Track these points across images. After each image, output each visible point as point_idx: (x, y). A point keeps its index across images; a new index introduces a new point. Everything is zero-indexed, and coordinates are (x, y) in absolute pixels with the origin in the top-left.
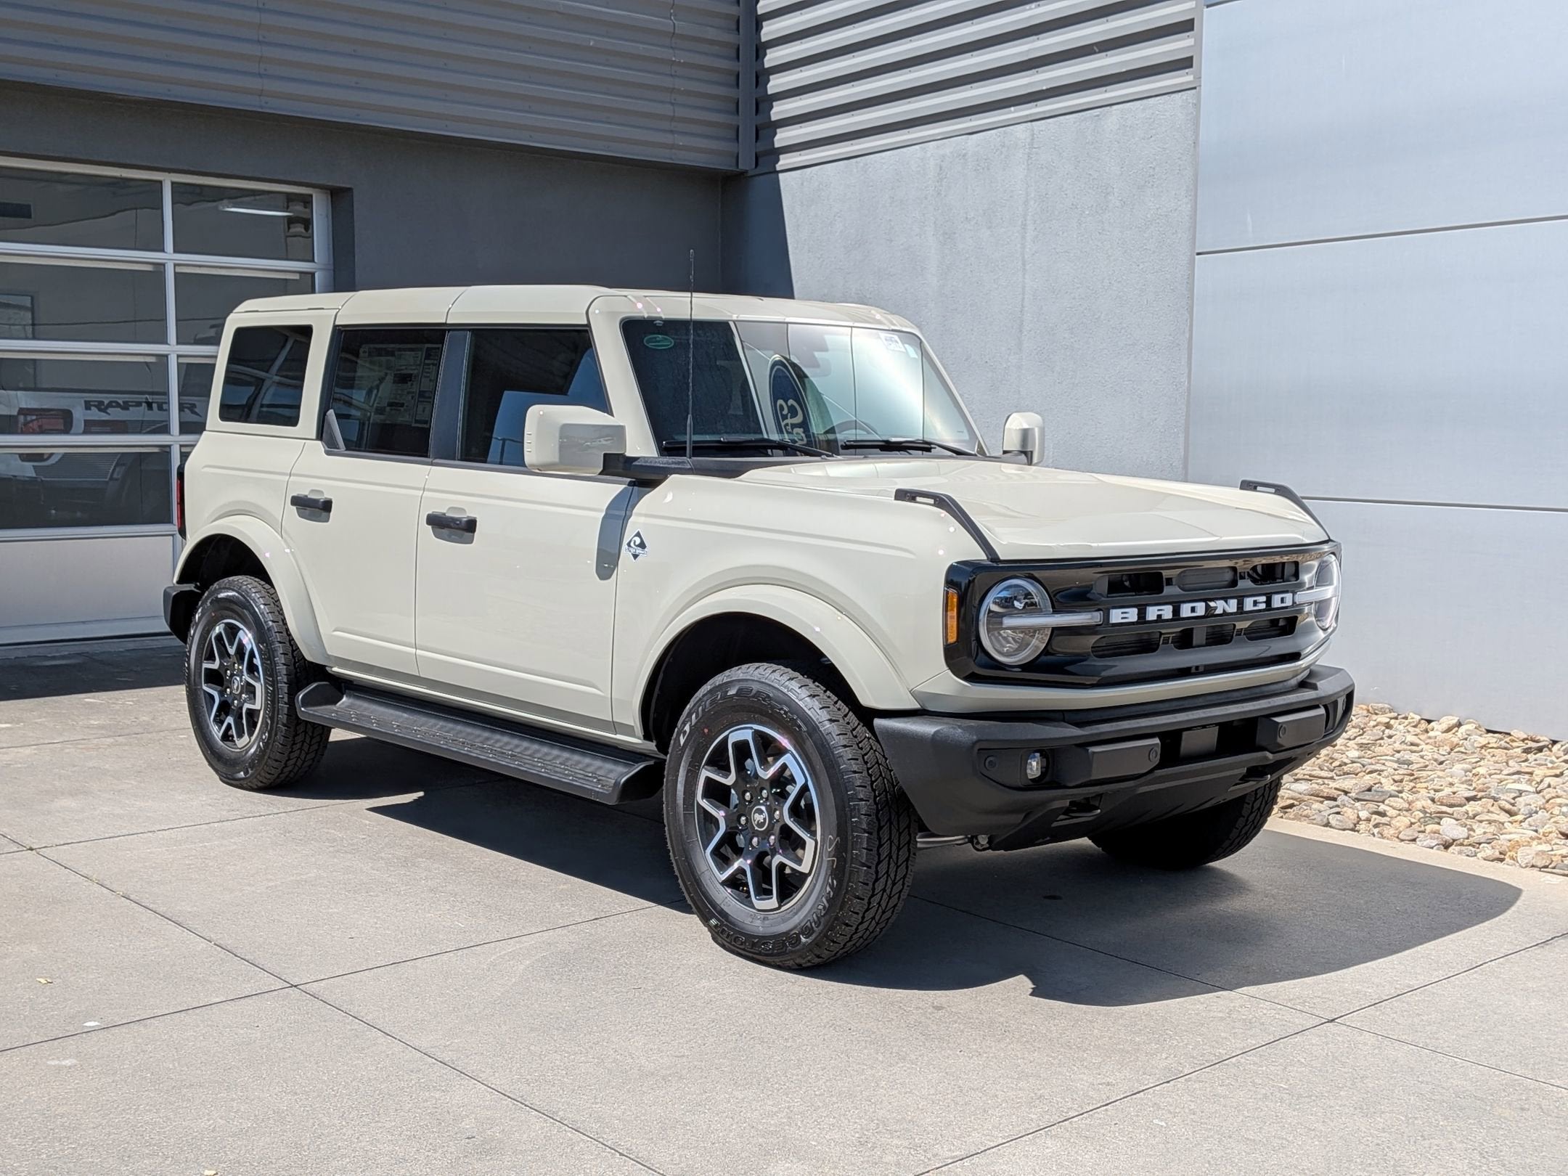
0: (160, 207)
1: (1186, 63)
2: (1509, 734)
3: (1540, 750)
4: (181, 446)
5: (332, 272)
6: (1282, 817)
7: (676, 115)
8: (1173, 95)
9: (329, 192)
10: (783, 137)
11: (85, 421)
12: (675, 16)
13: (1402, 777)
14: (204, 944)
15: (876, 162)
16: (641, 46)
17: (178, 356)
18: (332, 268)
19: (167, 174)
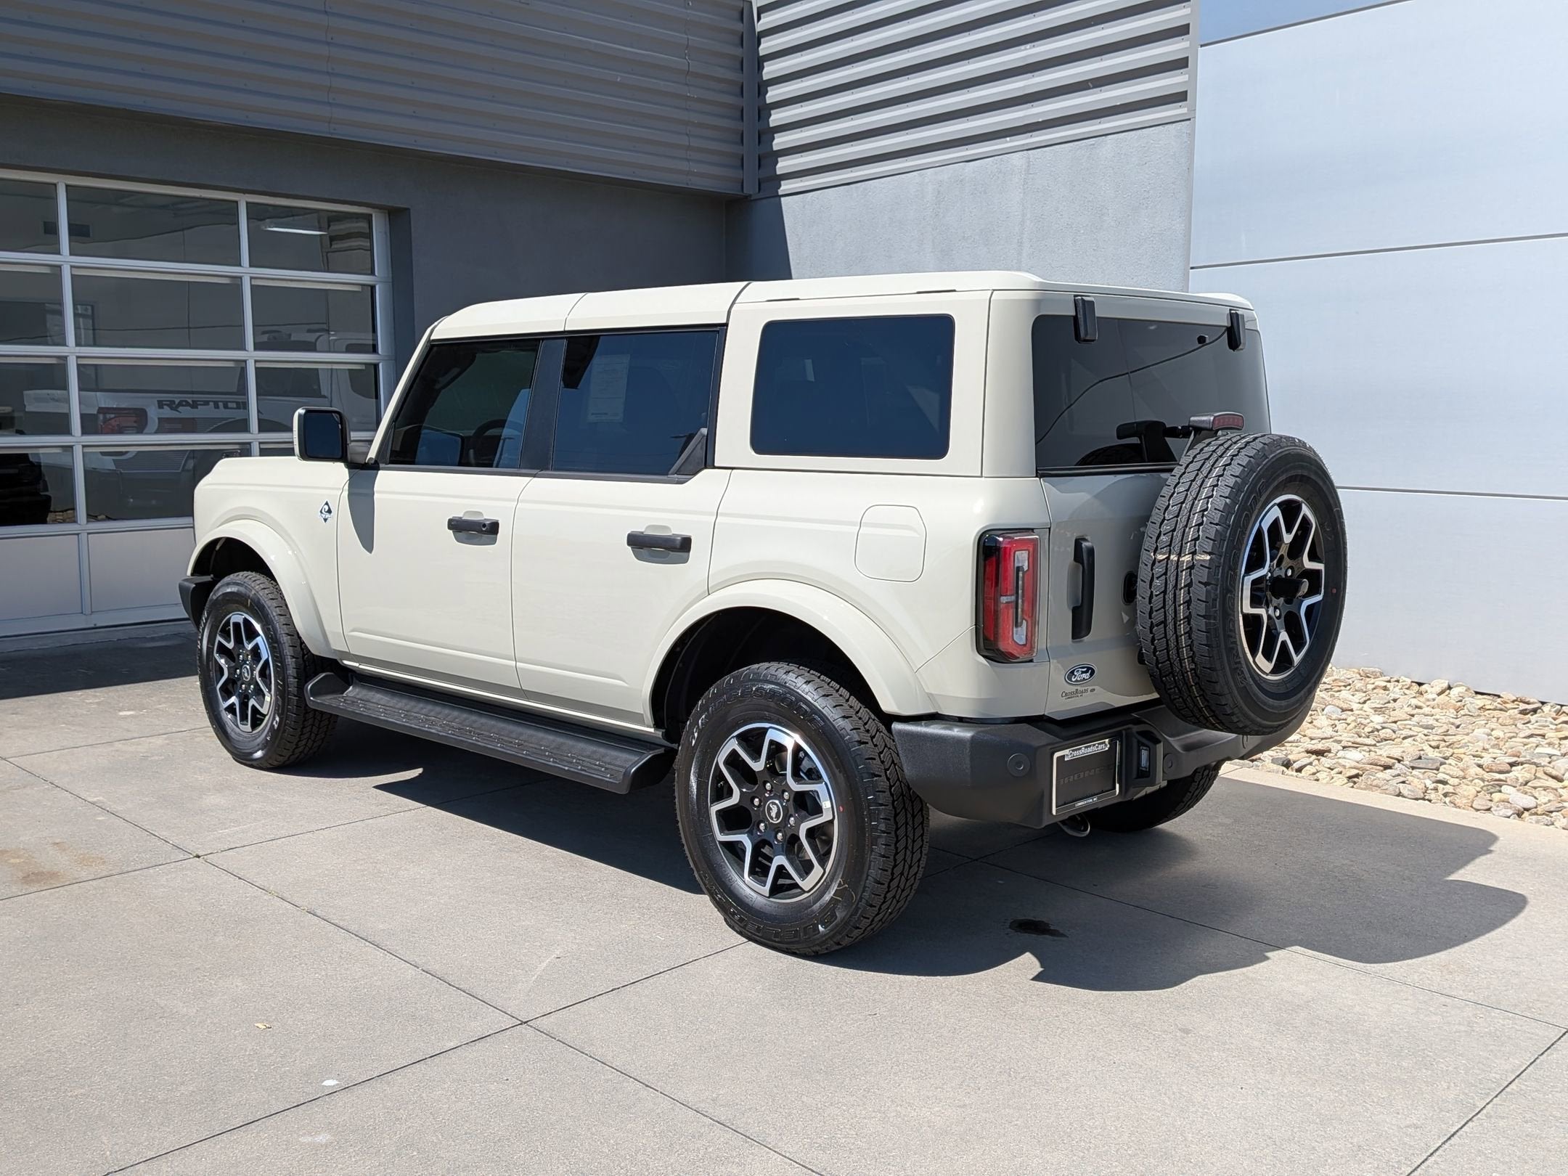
0: (237, 223)
1: (1181, 97)
2: (1499, 696)
3: (1535, 711)
4: (260, 443)
5: (391, 284)
6: (1352, 787)
7: (691, 144)
8: (1167, 126)
9: (387, 211)
10: (784, 165)
11: (159, 419)
12: (689, 56)
13: (1438, 743)
14: (411, 971)
15: (875, 187)
16: (662, 83)
17: (256, 361)
18: (391, 281)
19: (242, 194)
